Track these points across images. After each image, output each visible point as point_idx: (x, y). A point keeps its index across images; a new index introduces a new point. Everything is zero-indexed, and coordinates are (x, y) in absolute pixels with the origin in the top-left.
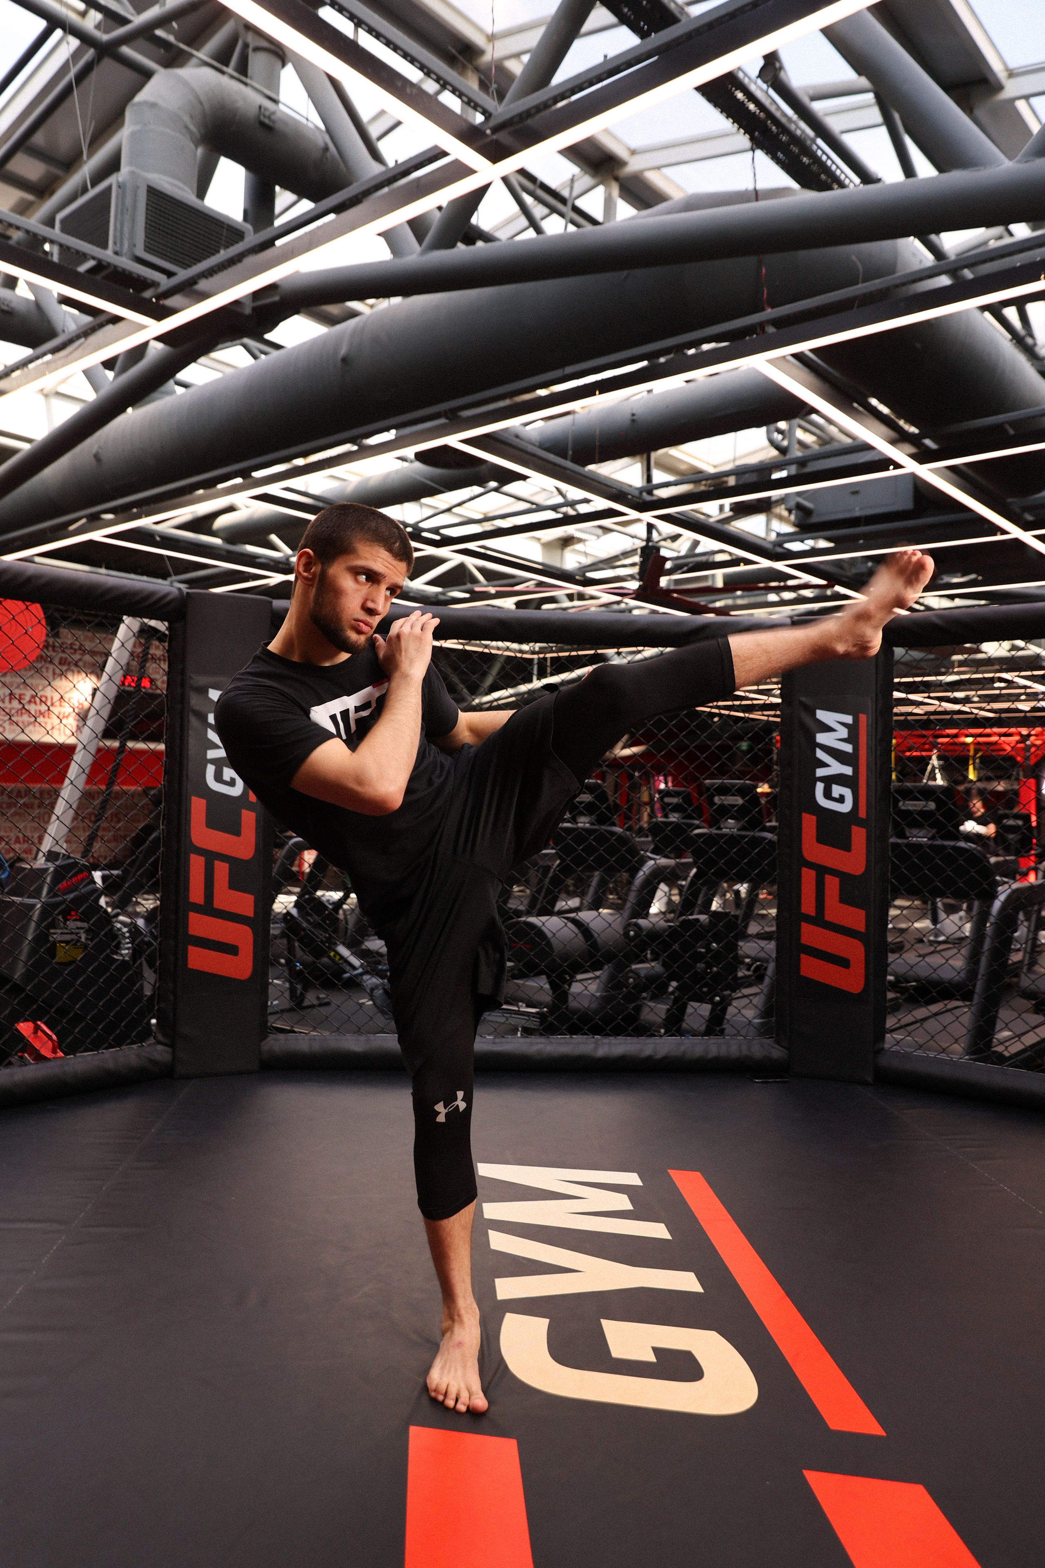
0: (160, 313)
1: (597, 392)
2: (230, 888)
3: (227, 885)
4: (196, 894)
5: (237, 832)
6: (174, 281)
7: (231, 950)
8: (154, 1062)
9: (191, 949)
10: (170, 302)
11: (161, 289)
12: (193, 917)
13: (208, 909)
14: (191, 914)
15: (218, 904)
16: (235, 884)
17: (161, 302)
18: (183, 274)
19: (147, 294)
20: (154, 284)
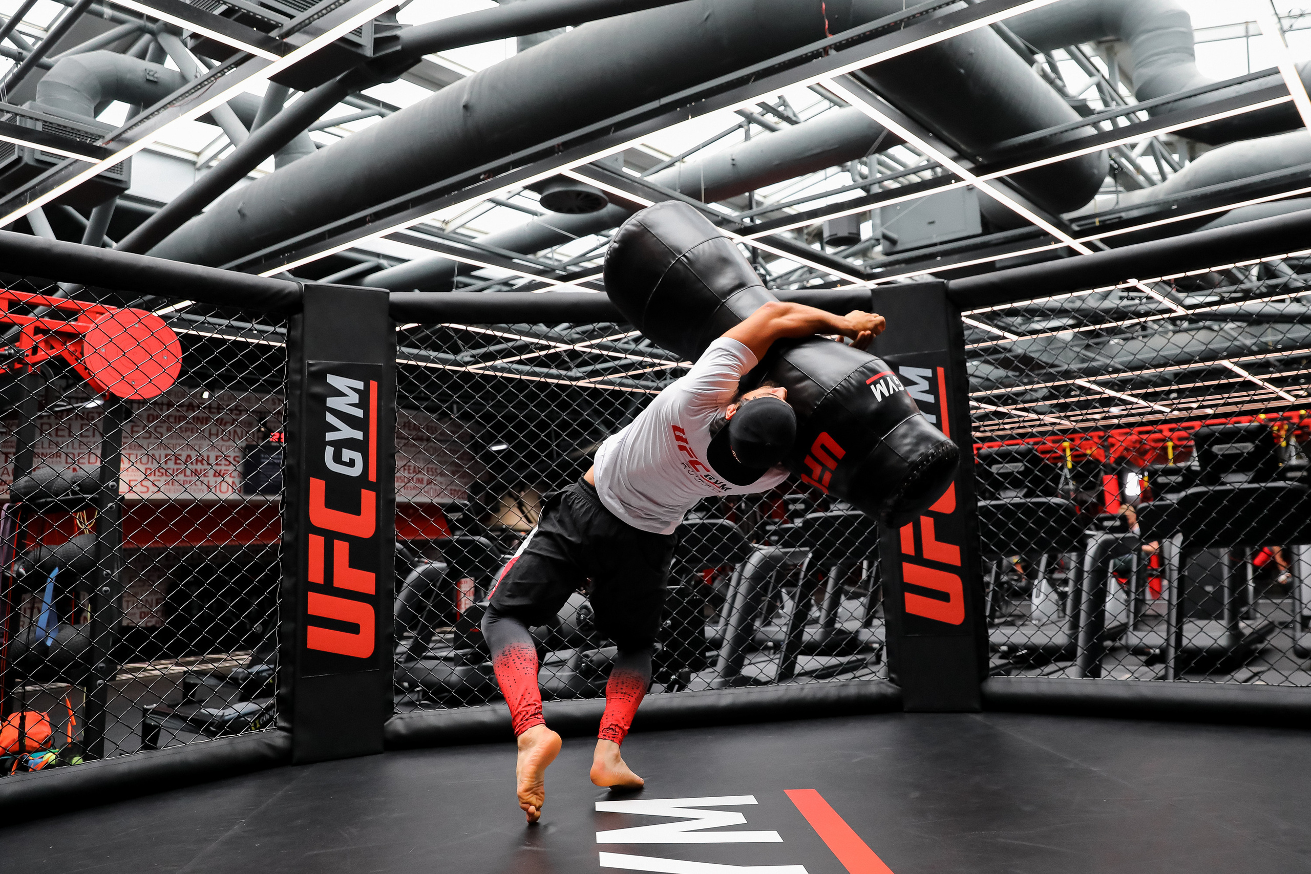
0: (283, 49)
1: (690, 117)
2: (350, 566)
3: (347, 564)
4: (316, 574)
5: (357, 512)
6: (295, 22)
7: (354, 628)
8: (271, 747)
9: (311, 629)
10: (289, 40)
11: (285, 29)
12: (312, 597)
13: (328, 588)
14: (310, 594)
15: (338, 583)
16: (355, 563)
17: (285, 40)
18: (300, 17)
19: (274, 34)
20: (276, 26)
